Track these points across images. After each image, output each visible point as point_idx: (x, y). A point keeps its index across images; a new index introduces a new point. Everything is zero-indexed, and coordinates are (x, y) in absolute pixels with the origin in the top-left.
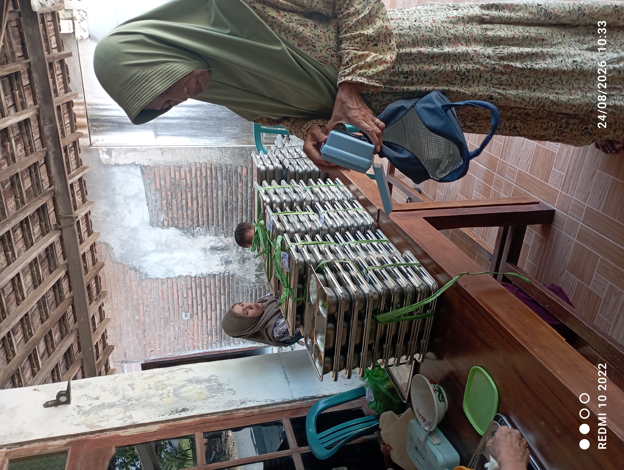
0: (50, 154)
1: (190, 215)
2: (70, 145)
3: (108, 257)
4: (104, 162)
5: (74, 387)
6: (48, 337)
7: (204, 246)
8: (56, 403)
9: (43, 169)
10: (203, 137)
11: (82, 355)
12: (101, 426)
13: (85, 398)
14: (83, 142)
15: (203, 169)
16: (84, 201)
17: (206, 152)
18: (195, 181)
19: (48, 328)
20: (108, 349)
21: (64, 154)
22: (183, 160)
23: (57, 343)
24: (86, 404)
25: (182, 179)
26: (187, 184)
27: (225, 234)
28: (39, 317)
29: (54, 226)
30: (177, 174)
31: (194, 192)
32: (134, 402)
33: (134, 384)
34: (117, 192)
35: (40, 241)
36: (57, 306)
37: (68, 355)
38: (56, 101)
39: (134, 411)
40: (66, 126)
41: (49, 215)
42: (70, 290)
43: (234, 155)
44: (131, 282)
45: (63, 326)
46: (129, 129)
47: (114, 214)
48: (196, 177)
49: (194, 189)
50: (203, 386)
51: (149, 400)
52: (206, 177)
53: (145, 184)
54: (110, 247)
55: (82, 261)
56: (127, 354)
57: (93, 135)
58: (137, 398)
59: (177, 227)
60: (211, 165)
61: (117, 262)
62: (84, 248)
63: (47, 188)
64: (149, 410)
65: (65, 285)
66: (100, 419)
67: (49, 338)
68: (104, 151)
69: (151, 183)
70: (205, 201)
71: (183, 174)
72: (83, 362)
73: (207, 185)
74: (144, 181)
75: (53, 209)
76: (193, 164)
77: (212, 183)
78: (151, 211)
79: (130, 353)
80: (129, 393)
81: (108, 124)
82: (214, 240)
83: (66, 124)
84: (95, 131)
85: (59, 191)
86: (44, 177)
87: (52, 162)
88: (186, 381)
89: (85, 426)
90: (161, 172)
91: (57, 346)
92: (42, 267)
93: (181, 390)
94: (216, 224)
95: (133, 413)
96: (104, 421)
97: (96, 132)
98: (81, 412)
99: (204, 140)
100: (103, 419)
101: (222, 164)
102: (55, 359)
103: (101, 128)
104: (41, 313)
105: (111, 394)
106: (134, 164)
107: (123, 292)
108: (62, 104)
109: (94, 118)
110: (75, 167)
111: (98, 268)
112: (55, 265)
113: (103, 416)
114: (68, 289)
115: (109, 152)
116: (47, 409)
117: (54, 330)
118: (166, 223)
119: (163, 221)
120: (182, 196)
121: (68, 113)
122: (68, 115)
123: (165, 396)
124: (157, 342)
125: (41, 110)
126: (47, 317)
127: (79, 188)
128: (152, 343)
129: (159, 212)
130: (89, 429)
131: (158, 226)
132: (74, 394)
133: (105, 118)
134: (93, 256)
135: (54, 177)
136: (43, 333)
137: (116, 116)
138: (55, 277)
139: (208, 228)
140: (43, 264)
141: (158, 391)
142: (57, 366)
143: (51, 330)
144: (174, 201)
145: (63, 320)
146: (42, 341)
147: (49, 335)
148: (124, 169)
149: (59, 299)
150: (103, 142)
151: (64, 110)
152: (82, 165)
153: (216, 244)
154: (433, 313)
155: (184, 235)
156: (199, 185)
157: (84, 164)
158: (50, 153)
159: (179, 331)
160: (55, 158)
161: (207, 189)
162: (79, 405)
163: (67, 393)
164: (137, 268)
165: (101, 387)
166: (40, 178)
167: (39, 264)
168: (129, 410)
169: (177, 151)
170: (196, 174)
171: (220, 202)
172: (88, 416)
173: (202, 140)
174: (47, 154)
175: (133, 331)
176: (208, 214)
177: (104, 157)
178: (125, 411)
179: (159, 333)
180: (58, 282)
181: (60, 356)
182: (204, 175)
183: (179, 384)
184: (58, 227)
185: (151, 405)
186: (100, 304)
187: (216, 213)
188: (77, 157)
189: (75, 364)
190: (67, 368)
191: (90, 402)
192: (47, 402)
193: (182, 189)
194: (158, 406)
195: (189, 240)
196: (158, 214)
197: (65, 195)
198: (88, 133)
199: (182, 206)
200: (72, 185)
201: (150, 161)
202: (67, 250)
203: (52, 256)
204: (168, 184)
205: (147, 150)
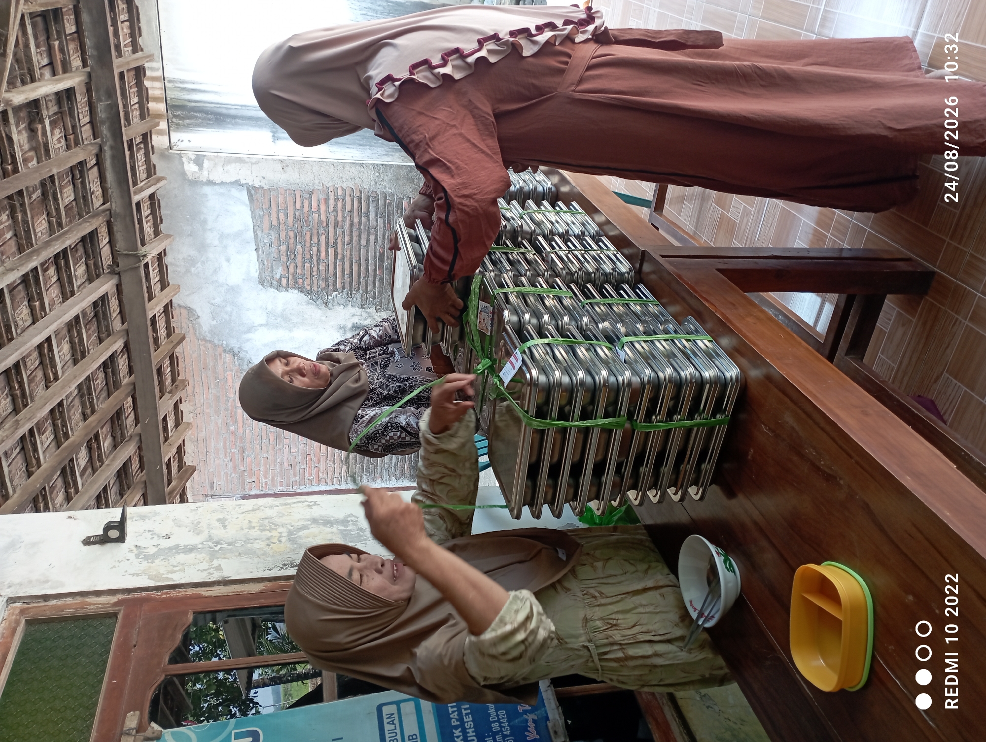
0: (105, 150)
1: (323, 272)
2: (138, 140)
3: (191, 330)
4: (190, 176)
5: (132, 518)
6: (93, 443)
7: (342, 323)
8: (103, 540)
9: (94, 174)
10: (350, 146)
11: (145, 477)
12: (172, 579)
13: (149, 535)
14: (159, 141)
15: (348, 199)
16: (157, 233)
17: (354, 170)
18: (333, 217)
19: (93, 429)
20: (187, 472)
21: (127, 153)
22: (317, 182)
23: (107, 454)
24: (149, 545)
25: (314, 212)
26: (320, 222)
27: (378, 305)
28: (80, 411)
29: (108, 268)
30: (306, 203)
31: (331, 235)
32: (225, 546)
33: (226, 520)
34: (209, 227)
35: (85, 290)
36: (109, 396)
37: (123, 473)
38: (118, 64)
39: (224, 560)
40: (133, 108)
41: (100, 250)
42: (131, 372)
43: (398, 179)
44: (225, 372)
45: (118, 428)
46: (233, 124)
47: (203, 262)
48: (335, 210)
49: (331, 229)
50: (334, 529)
51: (249, 545)
52: (351, 211)
53: (253, 217)
54: (194, 315)
55: (150, 329)
56: (215, 484)
57: (174, 131)
58: (230, 540)
59: (301, 290)
60: (361, 192)
61: (204, 340)
62: (155, 309)
63: (100, 206)
64: (249, 560)
65: (122, 363)
66: (170, 568)
67: (95, 445)
68: (191, 159)
69: (264, 215)
70: (348, 251)
71: (314, 204)
72: (146, 487)
73: (352, 224)
74: (252, 212)
75: (107, 240)
76: (331, 189)
77: (360, 222)
78: (261, 261)
79: (220, 483)
80: (219, 533)
81: (198, 115)
82: (359, 314)
83: (132, 104)
84: (178, 124)
85: (118, 211)
86: (95, 187)
87: (108, 164)
88: (309, 520)
89: (147, 577)
90: (281, 199)
91: (107, 458)
92: (87, 332)
93: (300, 534)
94: (364, 288)
95: (223, 563)
96: (177, 571)
97: (179, 128)
98: (141, 557)
99: (351, 150)
100: (175, 569)
101: (378, 193)
102: (104, 477)
103: (188, 121)
104: (83, 404)
105: (190, 531)
106: (237, 183)
107: (212, 387)
108: (128, 71)
109: (177, 104)
110: (144, 176)
111: (175, 342)
112: (108, 330)
113: (175, 564)
114: (127, 370)
115: (199, 161)
116: (87, 547)
117: (102, 433)
118: (284, 281)
119: (280, 279)
120: (311, 240)
121: (137, 87)
122: (136, 89)
123: (275, 540)
124: (262, 469)
125: (93, 75)
126: (93, 412)
127: (149, 212)
128: (255, 469)
129: (274, 263)
130: (153, 581)
131: (271, 285)
132: (130, 528)
133: (193, 104)
134: (168, 322)
135: (110, 188)
136: (86, 435)
137: (212, 103)
138: (108, 348)
139: (350, 294)
140: (88, 326)
141: (263, 533)
142: (105, 489)
143: (98, 431)
144: (299, 247)
145: (117, 417)
146: (83, 448)
147: (95, 440)
148: (222, 190)
149: (111, 385)
150: (190, 145)
151: (130, 80)
152: (155, 174)
153: (362, 322)
154: (728, 419)
155: (311, 304)
156: (340, 224)
157: (159, 173)
158: (106, 148)
159: (297, 453)
160: (113, 157)
161: (351, 231)
162: (138, 545)
163: (121, 526)
164: (236, 350)
165: (173, 520)
166: (88, 187)
167: (83, 326)
168: (218, 558)
169: (307, 166)
170: (336, 205)
171: (372, 253)
172: (152, 563)
173: (348, 150)
174: (101, 149)
175: (225, 448)
176: (351, 273)
177: (191, 168)
178: (210, 559)
179: (265, 455)
180: (112, 357)
181: (111, 474)
182: (348, 208)
183: (297, 524)
184: (114, 270)
185: (251, 553)
186: (176, 398)
187: (364, 271)
188: (148, 161)
189: (134, 488)
190: (121, 495)
191: (156, 541)
192: (89, 538)
193: (311, 229)
194: (263, 555)
195: (319, 311)
196: (272, 267)
197: (128, 219)
198: (166, 127)
199: (311, 257)
200: (138, 204)
201: (264, 180)
202: (127, 309)
203: (103, 316)
204: (290, 220)
205: (259, 162)
